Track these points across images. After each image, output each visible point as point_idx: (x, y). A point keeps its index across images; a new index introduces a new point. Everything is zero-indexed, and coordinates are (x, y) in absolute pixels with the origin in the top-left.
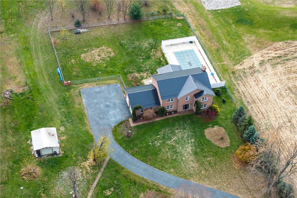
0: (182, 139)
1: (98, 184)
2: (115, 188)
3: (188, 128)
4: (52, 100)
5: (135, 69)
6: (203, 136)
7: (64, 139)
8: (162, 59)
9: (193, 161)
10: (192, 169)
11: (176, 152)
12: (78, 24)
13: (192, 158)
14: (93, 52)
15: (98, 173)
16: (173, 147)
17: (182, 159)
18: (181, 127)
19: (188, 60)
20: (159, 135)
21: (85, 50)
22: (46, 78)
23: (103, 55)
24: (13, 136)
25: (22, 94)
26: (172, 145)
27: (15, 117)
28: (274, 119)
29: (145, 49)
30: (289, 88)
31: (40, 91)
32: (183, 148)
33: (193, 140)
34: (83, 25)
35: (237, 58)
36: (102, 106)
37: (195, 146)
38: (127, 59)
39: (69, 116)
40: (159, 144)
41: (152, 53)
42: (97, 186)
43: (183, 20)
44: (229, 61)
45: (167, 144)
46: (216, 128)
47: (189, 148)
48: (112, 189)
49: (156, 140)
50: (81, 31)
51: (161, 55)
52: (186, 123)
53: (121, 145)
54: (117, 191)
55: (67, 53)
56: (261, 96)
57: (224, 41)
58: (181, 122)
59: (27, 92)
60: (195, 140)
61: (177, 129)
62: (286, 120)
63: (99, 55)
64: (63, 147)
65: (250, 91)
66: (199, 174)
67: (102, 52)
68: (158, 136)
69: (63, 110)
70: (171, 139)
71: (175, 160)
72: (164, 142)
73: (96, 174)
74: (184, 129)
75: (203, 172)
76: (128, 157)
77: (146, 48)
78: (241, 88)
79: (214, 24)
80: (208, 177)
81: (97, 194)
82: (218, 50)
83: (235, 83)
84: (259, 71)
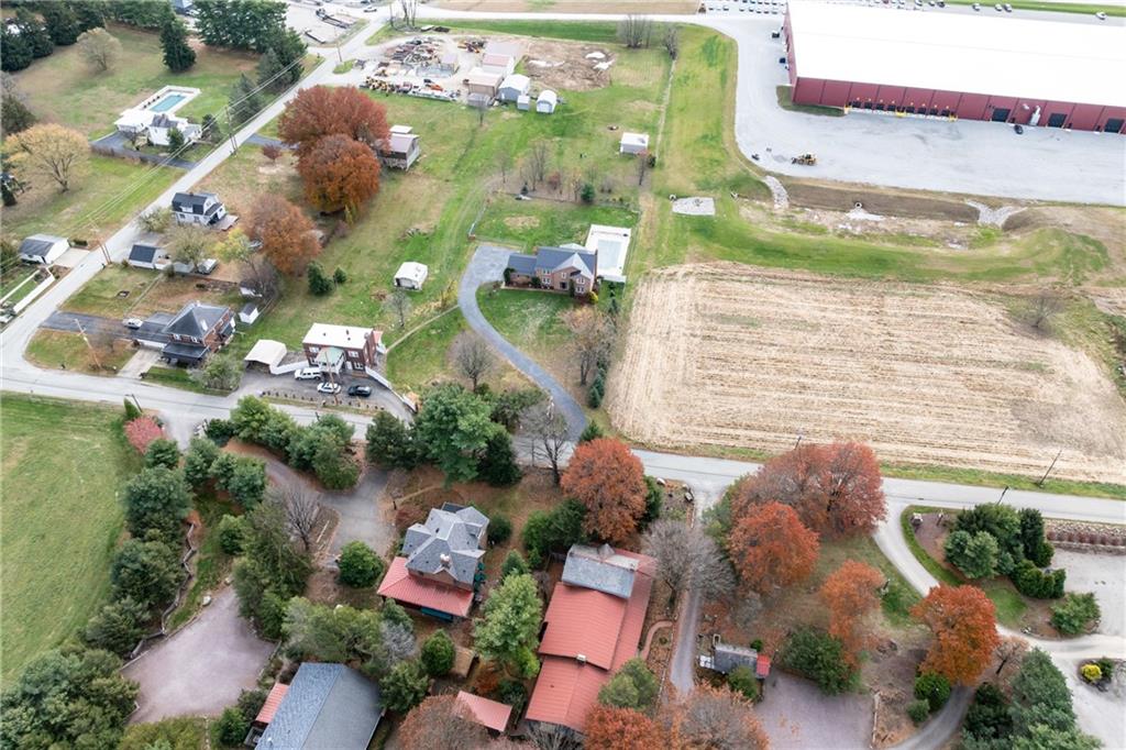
0: (538, 312)
1: (431, 323)
2: (442, 331)
3: (552, 305)
4: (447, 246)
9: (533, 333)
10: (527, 339)
11: (523, 321)
12: (525, 191)
13: (535, 330)
14: (520, 218)
15: (438, 314)
16: (524, 316)
17: (524, 329)
18: (547, 302)
20: (520, 302)
21: (514, 214)
22: (458, 227)
23: (526, 224)
24: (390, 264)
25: (425, 234)
28: (653, 326)
29: (572, 230)
30: (697, 305)
31: (443, 237)
32: (533, 320)
33: (548, 316)
34: (529, 193)
35: (664, 262)
36: (487, 264)
37: (546, 322)
38: (548, 232)
39: (452, 263)
40: (513, 310)
41: (577, 233)
42: (428, 324)
43: (637, 215)
44: (652, 262)
45: (521, 312)
47: (538, 322)
48: (440, 331)
49: (513, 306)
50: (523, 197)
52: (554, 300)
53: (478, 299)
55: (494, 213)
56: (657, 302)
57: (663, 244)
58: (550, 298)
59: (431, 234)
60: (551, 317)
61: (541, 303)
62: (665, 330)
63: (523, 223)
65: (650, 295)
66: (529, 345)
67: (527, 221)
68: (518, 303)
69: (450, 257)
70: (528, 309)
71: (518, 327)
72: (519, 310)
73: (435, 315)
74: (548, 305)
75: (535, 345)
76: (476, 311)
78: (642, 289)
79: (668, 226)
80: (536, 351)
81: (422, 330)
82: (648, 250)
83: (640, 283)
84: (677, 280)
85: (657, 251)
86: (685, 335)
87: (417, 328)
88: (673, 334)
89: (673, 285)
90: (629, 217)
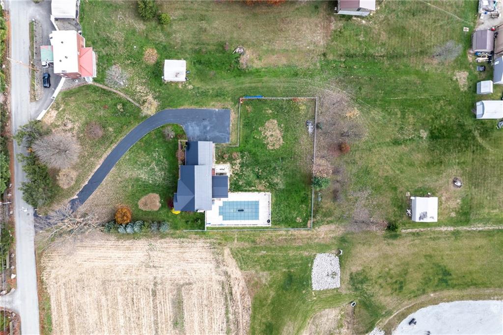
0: (154, 174)
1: (129, 101)
2: (122, 112)
3: (164, 182)
4: (225, 85)
5: (246, 162)
6: (153, 191)
7: (179, 86)
8: (253, 188)
9: (131, 175)
10: (125, 172)
11: (143, 165)
13: (134, 175)
14: (278, 131)
15: (139, 104)
16: (148, 165)
17: (135, 168)
18: (166, 178)
19: (246, 210)
20: (164, 158)
21: (282, 125)
22: (253, 85)
23: (270, 139)
24: (191, 49)
25: (237, 62)
26: (150, 165)
27: (212, 53)
28: (159, 255)
29: (270, 178)
31: (237, 77)
32: (146, 172)
33: (151, 182)
35: (240, 256)
37: (144, 182)
38: (261, 159)
39: (203, 95)
40: (154, 155)
41: (264, 182)
42: (128, 100)
43: (305, 225)
44: (237, 246)
45: (152, 162)
46: (159, 205)
47: (143, 176)
48: (122, 110)
49: (159, 154)
50: (310, 127)
51: (258, 189)
52: (170, 183)
54: (119, 113)
55: (281, 108)
56: (187, 256)
57: (265, 252)
58: (171, 179)
59: (239, 66)
60: (150, 184)
61: (165, 174)
62: (156, 264)
63: (272, 135)
64: (171, 84)
65: (195, 249)
66: (118, 175)
67: (276, 139)
68: (162, 157)
69: (211, 92)
70: (157, 165)
71: (136, 163)
72: (155, 159)
74: (164, 179)
75: (119, 179)
77: (272, 179)
78: (200, 243)
79: (291, 253)
80: (114, 181)
81: (120, 99)
82: (254, 242)
83: (208, 241)
84: (218, 267)
85: (253, 250)
86: (155, 278)
87: (121, 94)
88: (153, 270)
89: (212, 266)
90: (299, 220)
